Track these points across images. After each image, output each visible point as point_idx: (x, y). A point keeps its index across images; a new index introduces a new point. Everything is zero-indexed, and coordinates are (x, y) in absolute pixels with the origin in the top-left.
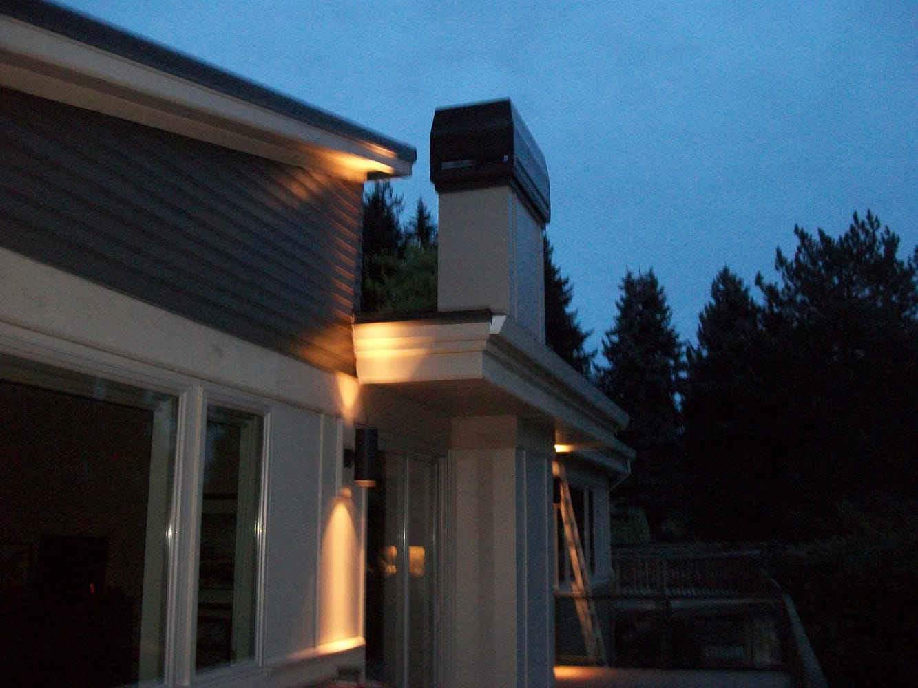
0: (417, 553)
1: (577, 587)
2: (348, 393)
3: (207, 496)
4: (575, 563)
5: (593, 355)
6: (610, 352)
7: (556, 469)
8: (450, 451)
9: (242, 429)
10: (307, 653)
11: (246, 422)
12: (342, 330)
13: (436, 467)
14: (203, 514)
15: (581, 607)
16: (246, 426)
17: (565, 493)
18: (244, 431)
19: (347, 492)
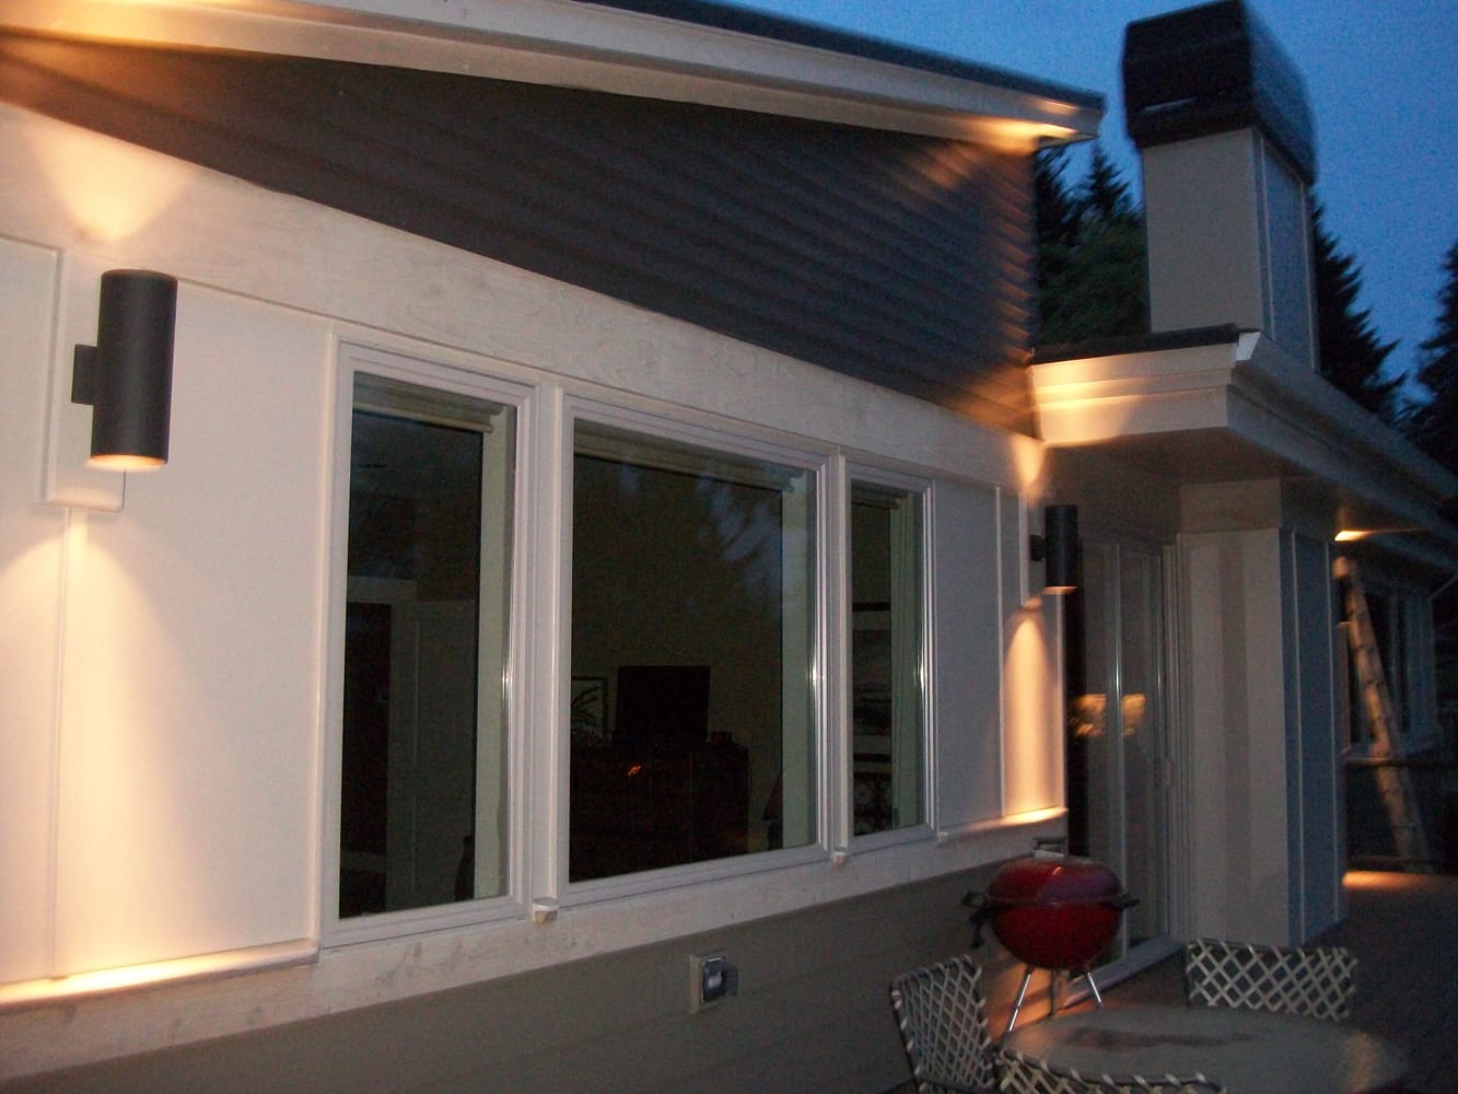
0: (1133, 703)
1: (1380, 748)
2: (1028, 462)
3: (857, 607)
4: (1376, 713)
5: (1400, 381)
6: (1428, 376)
7: (1340, 568)
8: (1178, 536)
9: (892, 511)
10: (990, 824)
11: (898, 501)
12: (1016, 373)
13: (1159, 559)
14: (854, 632)
15: (1387, 780)
16: (897, 507)
17: (1357, 604)
18: (895, 516)
19: (1034, 603)
